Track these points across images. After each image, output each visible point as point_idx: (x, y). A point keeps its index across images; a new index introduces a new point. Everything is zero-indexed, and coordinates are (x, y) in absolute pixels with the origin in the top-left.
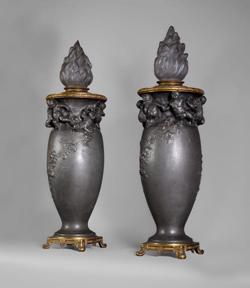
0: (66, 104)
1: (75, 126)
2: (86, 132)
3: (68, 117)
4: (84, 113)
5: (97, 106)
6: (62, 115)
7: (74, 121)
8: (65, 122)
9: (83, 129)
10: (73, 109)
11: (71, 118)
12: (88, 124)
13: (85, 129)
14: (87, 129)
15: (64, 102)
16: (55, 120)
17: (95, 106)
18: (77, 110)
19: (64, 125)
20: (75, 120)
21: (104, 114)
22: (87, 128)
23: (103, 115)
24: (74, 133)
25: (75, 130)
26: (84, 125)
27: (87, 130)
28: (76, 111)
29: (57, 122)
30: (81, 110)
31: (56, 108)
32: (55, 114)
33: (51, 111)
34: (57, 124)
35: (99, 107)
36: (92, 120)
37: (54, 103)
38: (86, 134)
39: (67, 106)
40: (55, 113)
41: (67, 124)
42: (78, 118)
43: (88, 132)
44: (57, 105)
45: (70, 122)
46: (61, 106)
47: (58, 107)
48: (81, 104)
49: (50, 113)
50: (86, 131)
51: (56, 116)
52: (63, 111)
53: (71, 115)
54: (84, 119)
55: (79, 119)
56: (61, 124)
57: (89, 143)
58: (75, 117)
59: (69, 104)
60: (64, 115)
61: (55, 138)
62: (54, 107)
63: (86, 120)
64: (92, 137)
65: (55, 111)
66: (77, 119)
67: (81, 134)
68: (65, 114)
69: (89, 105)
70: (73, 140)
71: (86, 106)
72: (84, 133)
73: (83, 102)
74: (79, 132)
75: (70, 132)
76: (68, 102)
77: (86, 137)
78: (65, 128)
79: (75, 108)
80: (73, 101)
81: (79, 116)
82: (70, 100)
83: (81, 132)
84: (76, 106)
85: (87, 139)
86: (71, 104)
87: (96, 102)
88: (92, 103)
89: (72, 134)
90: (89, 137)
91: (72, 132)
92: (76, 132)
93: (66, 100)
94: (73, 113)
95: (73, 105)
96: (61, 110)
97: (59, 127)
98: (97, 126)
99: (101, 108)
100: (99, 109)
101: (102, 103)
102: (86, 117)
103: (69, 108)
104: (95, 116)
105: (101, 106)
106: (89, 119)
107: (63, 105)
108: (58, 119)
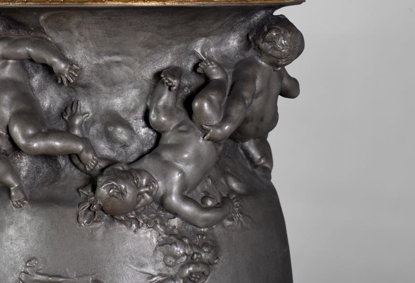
2: (175, 222)
3: (66, 114)
4: (166, 98)
9: (162, 202)
10: (98, 70)
11: (86, 126)
12: (188, 169)
13: (174, 199)
14: (185, 198)
15: (39, 29)
17: (233, 42)
18: (118, 73)
19: (45, 167)
20: (110, 138)
21: (295, 82)
22: (186, 193)
23: (291, 90)
24: (100, 227)
25: (111, 213)
26: (165, 176)
27: (187, 208)
28: (114, 85)
30: (148, 73)
35: (259, 50)
36: (214, 141)
39: (59, 49)
41: (62, 162)
42: (127, 126)
43: (187, 220)
45: (78, 156)
53: (85, 106)
55: (132, 135)
56: (25, 161)
60: (46, 103)
63: (177, 147)
64: (215, 247)
66: (121, 134)
67: (148, 237)
69: (193, 38)
70: (94, 276)
71: (174, 49)
72: (162, 224)
73: (160, 27)
74: (134, 225)
75: (74, 220)
76: (61, 30)
77: (176, 257)
78: (46, 188)
79: (108, 65)
80: (96, 24)
81: (134, 111)
82: (72, 18)
83: (147, 222)
84: (116, 50)
85: (183, 267)
86: (82, 39)
87: (240, 19)
88: (216, 26)
89: (92, 233)
90: (196, 256)
91: (88, 222)
92: (114, 220)
93: (48, 17)
94: (97, 94)
95: (97, 46)
96: (27, 71)
97: (16, 186)
98: (251, 156)
99: (273, 56)
100: (260, 61)
101: (276, 32)
102: (174, 123)
103: (67, 69)
104: (230, 122)
105: (275, 48)
106: (196, 134)
107: (30, 50)
108: (5, 134)
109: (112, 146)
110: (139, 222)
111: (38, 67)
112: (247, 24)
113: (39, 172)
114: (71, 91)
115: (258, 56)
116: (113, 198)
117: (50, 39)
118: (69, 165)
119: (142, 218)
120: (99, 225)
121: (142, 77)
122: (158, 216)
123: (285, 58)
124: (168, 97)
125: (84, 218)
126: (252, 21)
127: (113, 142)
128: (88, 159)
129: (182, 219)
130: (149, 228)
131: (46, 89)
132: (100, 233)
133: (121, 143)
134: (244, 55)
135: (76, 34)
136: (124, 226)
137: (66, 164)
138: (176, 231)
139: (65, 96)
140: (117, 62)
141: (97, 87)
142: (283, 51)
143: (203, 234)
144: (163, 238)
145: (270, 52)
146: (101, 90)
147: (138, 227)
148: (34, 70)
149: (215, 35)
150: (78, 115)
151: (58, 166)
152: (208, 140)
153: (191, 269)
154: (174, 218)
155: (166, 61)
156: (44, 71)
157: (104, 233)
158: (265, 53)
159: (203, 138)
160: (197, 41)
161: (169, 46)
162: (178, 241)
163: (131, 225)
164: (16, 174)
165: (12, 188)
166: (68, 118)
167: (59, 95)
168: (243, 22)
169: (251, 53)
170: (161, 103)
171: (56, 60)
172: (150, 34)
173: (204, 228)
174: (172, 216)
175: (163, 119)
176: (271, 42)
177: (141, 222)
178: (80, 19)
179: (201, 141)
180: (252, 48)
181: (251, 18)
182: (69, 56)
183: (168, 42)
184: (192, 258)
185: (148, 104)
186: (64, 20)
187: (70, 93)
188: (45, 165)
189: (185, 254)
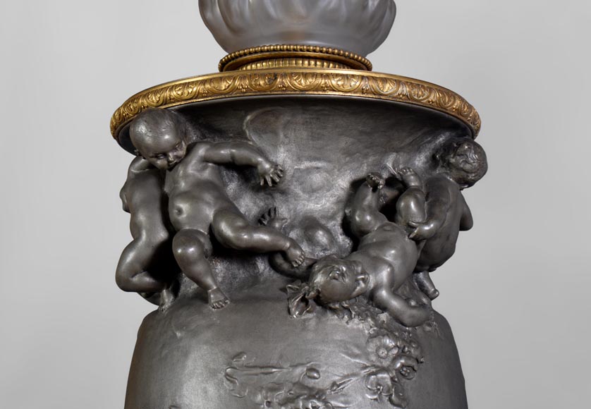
0: (255, 139)
1: (319, 279)
2: (384, 317)
3: (264, 220)
4: (369, 198)
5: (434, 161)
6: (228, 209)
7: (305, 247)
8: (245, 255)
9: (371, 296)
10: (298, 175)
11: (288, 229)
12: (398, 263)
13: (384, 293)
14: (395, 293)
15: (241, 135)
16: (191, 237)
17: (420, 161)
18: (317, 179)
19: (241, 273)
20: (311, 241)
22: (394, 287)
24: (311, 318)
25: (323, 302)
26: (376, 269)
27: (395, 304)
28: (312, 191)
29: (204, 254)
31: (191, 169)
32: (184, 206)
33: (150, 189)
34: (199, 268)
35: (449, 166)
36: (418, 241)
37: (181, 134)
38: (383, 330)
39: (261, 152)
40: (186, 195)
41: (262, 266)
44: (201, 151)
46: (225, 153)
47: (205, 160)
48: (344, 142)
49: (146, 203)
50: (383, 308)
51: (194, 217)
52: (232, 187)
53: (284, 212)
54: (371, 238)
55: (332, 239)
56: (220, 267)
57: (409, 385)
58: (310, 225)
59: (275, 146)
61: (186, 355)
62: (181, 160)
63: (384, 244)
65: (183, 185)
66: (321, 236)
68: (249, 205)
69: (386, 152)
70: (308, 365)
71: (370, 160)
72: (373, 319)
73: (362, 133)
74: (346, 317)
75: (285, 313)
76: (266, 133)
77: (388, 349)
78: (246, 291)
79: (309, 171)
80: (303, 124)
81: (332, 217)
82: (282, 116)
83: (359, 315)
84: (318, 156)
85: (395, 359)
86: (287, 141)
87: (427, 138)
88: (408, 141)
89: (304, 324)
90: (406, 349)
91: (300, 314)
92: (326, 311)
93: (256, 117)
94: (295, 200)
95: (300, 150)
96: (222, 179)
97: (215, 288)
98: (426, 289)
99: (463, 170)
100: (449, 178)
101: (468, 145)
102: (378, 225)
103: (272, 170)
104: (436, 219)
105: (466, 162)
106: (402, 233)
107: (234, 151)
108: (206, 233)
109: (312, 250)
110: (351, 313)
111: (233, 176)
112: (432, 146)
113: (235, 278)
114: (268, 199)
115: (447, 173)
116: (334, 281)
117: (251, 143)
118: (268, 269)
119: (354, 310)
120: (310, 316)
121: (339, 185)
122: (368, 310)
123: (474, 173)
124: (372, 198)
125: (296, 310)
126: (437, 142)
127: (314, 245)
128: (296, 255)
129: (390, 315)
130: (361, 320)
131: (241, 198)
132: (312, 323)
133: (322, 246)
134: (431, 174)
135: (282, 135)
136: (336, 317)
137: (265, 268)
138: (385, 326)
139: (262, 204)
140: (318, 168)
141: (296, 193)
142: (474, 164)
143: (409, 333)
144: (374, 330)
145: (462, 166)
146: (300, 197)
147: (351, 318)
148: (229, 178)
149: (404, 152)
150: (278, 219)
151: (256, 271)
152: (413, 239)
153: (403, 361)
154: (383, 313)
155: (363, 171)
156: (239, 180)
157: (317, 324)
158: (455, 167)
159: (409, 236)
160: (388, 155)
161: (366, 156)
162: (389, 333)
163: (343, 317)
164: (214, 277)
165: (210, 291)
166: (268, 223)
167: (255, 203)
168: (430, 142)
169: (439, 171)
170: (366, 203)
171: (260, 159)
172: (351, 139)
173: (409, 327)
174: (381, 311)
175: (368, 218)
176: (462, 155)
177: (353, 313)
178: (289, 118)
179: (407, 239)
180: (440, 166)
181: (437, 139)
182: (272, 158)
183: (366, 151)
184: (403, 352)
185: (347, 211)
186: (272, 119)
187: (267, 201)
188: (241, 272)
189: (396, 346)
